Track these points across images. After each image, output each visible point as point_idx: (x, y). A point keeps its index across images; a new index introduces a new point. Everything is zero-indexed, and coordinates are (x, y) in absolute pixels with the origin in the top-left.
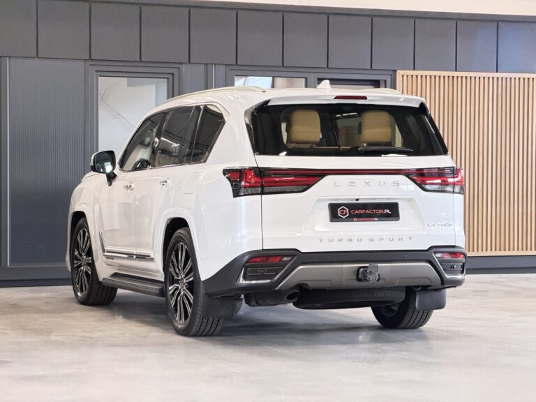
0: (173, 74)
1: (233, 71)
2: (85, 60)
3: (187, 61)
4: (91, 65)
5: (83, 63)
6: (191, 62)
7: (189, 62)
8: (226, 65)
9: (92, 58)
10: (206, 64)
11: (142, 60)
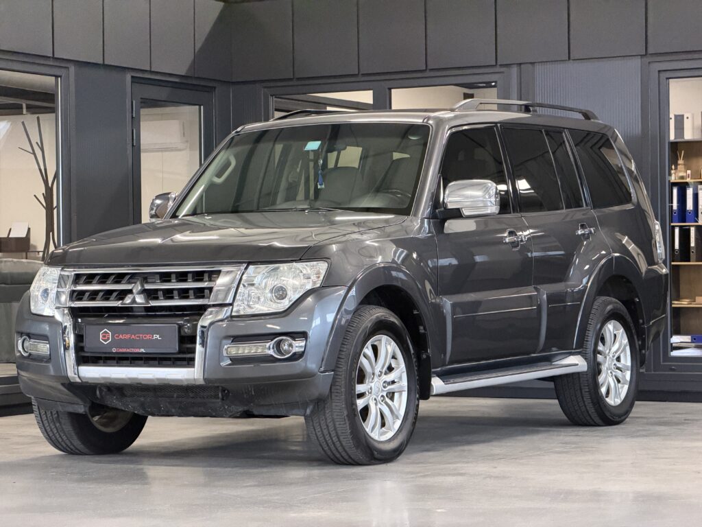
4: (651, 63)
9: (651, 51)
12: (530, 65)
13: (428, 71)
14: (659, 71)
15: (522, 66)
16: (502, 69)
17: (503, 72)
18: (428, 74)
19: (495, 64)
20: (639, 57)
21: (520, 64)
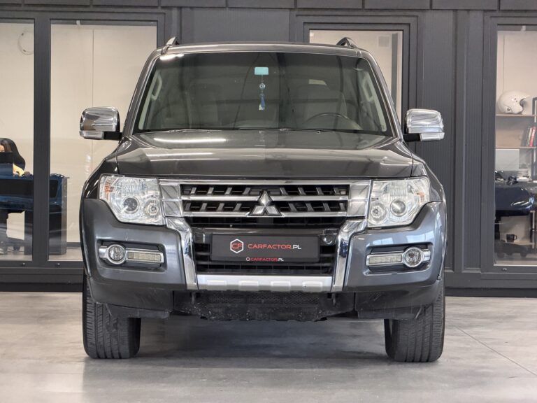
0: (409, 25)
1: (493, 19)
2: (291, 9)
3: (429, 8)
4: (297, 15)
5: (287, 13)
6: (433, 8)
7: (431, 8)
8: (485, 11)
9: (300, 6)
10: (456, 10)
11: (366, 7)
12: (189, 9)
13: (92, 6)
14: (305, 23)
15: (183, 9)
16: (163, 11)
17: (164, 14)
18: (91, 9)
19: (157, 5)
20: (288, 10)
21: (180, 8)
